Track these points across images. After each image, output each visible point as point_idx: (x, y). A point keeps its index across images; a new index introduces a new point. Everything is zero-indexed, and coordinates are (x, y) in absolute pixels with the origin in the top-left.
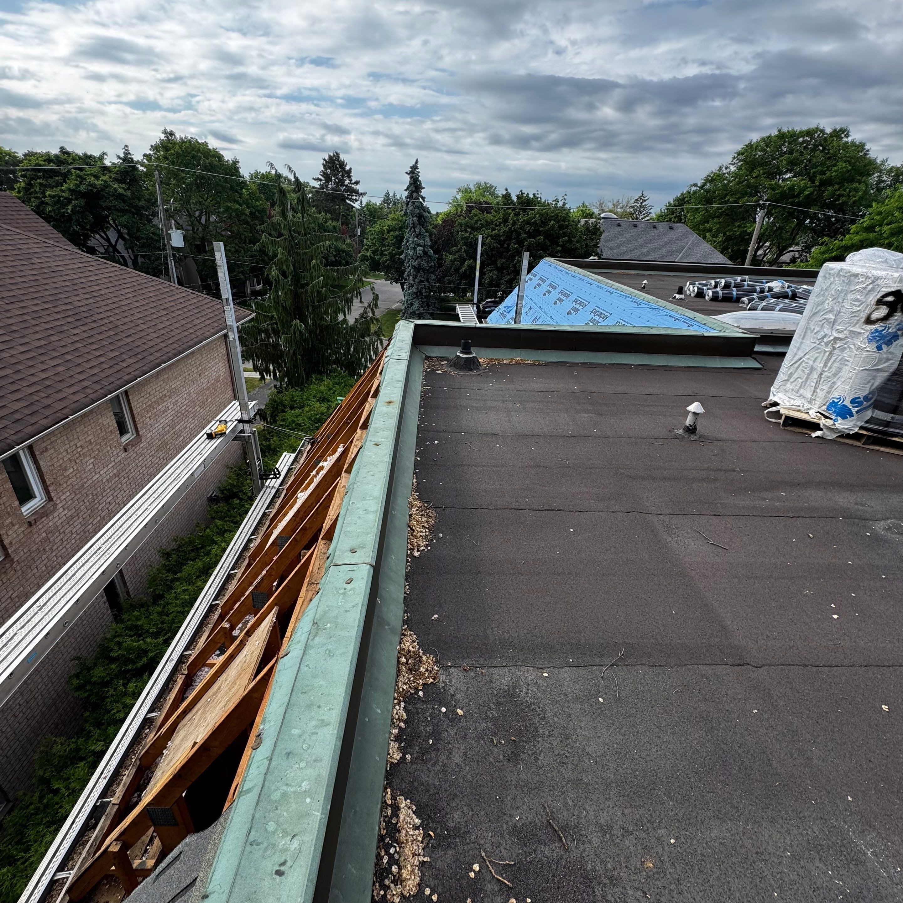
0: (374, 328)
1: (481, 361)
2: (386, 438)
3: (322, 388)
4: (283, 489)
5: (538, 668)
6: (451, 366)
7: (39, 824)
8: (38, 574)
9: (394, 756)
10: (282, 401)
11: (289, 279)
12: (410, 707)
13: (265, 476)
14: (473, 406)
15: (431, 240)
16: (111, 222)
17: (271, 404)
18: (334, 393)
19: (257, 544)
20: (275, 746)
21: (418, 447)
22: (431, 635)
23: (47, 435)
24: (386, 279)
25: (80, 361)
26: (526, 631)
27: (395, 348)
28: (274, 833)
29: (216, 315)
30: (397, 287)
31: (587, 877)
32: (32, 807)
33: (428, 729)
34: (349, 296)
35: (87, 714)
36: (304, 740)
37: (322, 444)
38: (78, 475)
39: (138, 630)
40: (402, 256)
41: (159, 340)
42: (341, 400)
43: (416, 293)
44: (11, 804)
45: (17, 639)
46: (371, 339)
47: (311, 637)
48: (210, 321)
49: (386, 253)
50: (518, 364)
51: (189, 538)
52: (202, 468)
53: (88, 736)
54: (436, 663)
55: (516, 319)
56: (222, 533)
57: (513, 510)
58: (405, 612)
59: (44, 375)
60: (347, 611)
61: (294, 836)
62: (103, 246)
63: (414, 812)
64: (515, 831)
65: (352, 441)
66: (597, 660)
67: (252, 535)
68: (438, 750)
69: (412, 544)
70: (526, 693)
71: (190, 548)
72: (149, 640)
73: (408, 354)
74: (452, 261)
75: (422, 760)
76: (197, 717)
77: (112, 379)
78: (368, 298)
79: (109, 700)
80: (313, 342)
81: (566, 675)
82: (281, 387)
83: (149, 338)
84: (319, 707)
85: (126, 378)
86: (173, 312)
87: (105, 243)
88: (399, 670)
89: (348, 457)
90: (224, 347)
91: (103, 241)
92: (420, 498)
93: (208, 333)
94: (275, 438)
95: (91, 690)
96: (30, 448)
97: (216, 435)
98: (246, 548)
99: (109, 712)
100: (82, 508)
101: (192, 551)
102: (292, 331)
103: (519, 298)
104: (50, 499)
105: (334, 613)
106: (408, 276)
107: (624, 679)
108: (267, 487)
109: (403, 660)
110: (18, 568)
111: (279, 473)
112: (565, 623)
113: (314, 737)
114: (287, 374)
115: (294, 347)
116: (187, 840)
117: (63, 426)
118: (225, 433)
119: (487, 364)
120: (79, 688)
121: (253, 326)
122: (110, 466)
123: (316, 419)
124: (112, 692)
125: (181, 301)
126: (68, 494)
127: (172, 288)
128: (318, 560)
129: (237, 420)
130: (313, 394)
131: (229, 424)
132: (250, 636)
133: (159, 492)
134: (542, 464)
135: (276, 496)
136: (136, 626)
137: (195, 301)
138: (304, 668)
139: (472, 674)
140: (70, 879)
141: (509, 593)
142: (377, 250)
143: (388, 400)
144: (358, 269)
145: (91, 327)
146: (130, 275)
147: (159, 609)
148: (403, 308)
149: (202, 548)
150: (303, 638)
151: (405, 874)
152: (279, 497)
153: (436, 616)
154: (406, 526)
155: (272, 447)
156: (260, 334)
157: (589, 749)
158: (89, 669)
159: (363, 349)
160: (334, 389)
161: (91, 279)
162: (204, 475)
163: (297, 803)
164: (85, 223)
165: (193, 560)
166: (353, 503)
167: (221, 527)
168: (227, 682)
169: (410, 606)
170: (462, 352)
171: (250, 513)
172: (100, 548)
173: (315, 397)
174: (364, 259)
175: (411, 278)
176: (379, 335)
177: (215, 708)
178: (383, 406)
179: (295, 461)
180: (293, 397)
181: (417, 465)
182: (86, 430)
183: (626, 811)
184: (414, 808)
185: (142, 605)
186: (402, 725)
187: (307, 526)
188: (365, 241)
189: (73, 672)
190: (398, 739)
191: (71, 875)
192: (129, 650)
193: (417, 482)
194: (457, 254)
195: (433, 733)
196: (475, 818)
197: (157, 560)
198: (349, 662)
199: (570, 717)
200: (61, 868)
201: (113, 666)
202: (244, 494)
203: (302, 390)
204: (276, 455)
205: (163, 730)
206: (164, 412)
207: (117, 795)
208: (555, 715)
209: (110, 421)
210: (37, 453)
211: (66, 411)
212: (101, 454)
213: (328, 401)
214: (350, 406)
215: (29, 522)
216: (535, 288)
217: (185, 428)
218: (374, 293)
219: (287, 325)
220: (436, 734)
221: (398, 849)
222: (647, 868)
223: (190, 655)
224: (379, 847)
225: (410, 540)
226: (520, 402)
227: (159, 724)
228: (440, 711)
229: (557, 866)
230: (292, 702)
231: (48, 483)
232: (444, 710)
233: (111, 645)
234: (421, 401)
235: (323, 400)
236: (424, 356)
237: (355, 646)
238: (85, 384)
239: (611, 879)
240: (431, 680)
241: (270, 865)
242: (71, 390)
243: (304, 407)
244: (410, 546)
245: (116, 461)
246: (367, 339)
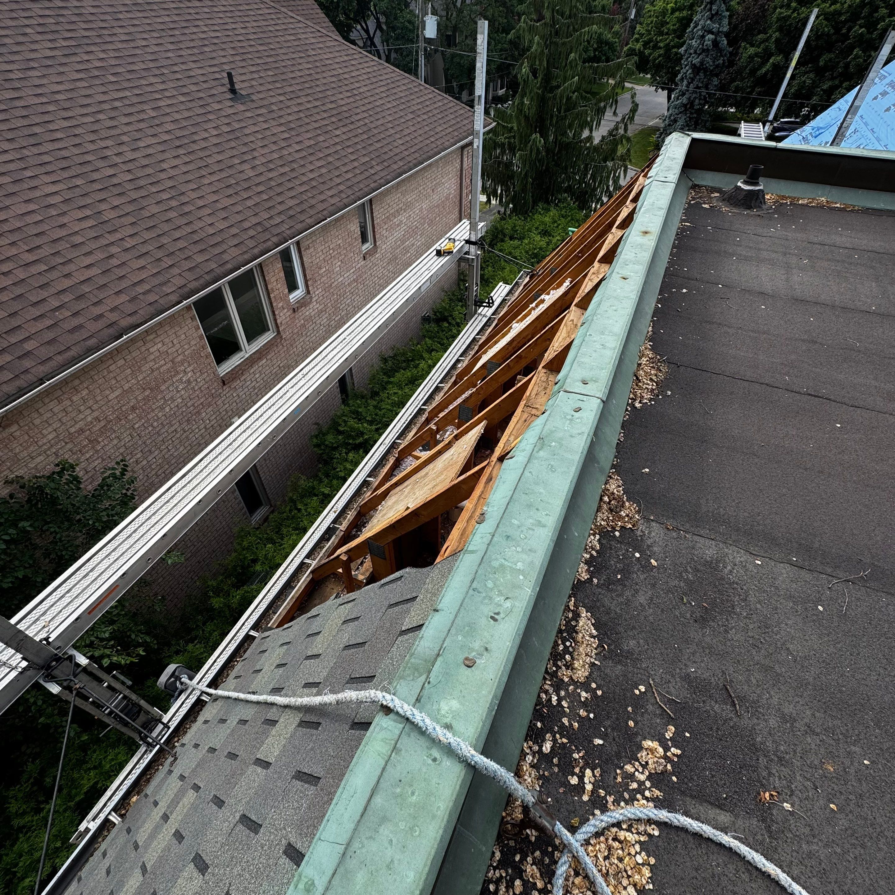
0: (621, 150)
1: (767, 197)
2: (637, 273)
3: (547, 219)
4: (495, 318)
5: (751, 553)
6: (723, 200)
7: (289, 527)
8: (296, 353)
9: (583, 575)
10: (503, 229)
11: (539, 79)
12: (604, 542)
13: (479, 303)
14: (740, 255)
15: (730, 24)
16: (372, 9)
17: (493, 231)
18: (557, 227)
19: (464, 365)
20: (497, 526)
21: (661, 292)
22: (639, 486)
23: (311, 234)
24: (651, 85)
25: (338, 164)
26: (746, 514)
27: (662, 167)
28: (492, 589)
29: (458, 122)
30: (662, 97)
31: (753, 745)
32: (285, 514)
33: (618, 566)
34: (602, 104)
35: (321, 466)
36: (522, 531)
37: (544, 279)
38: (329, 275)
39: (358, 415)
40: (682, 50)
41: (403, 148)
42: (573, 232)
43: (685, 105)
44: (272, 508)
45: (289, 395)
46: (614, 165)
47: (536, 449)
48: (451, 129)
49: (662, 45)
50: (821, 207)
51: (403, 350)
52: (428, 283)
53: (321, 481)
54: (638, 512)
55: (835, 141)
56: (430, 351)
57: (764, 386)
58: (616, 457)
59: (311, 176)
60: (572, 436)
61: (507, 598)
62: (362, 39)
63: (592, 624)
64: (687, 678)
65: (586, 275)
66: (829, 570)
67: (461, 356)
68: (625, 586)
69: (635, 394)
70: (731, 571)
71: (403, 359)
72: (365, 425)
73: (677, 176)
74: (751, 57)
75: (608, 588)
76: (407, 490)
77: (362, 186)
78: (624, 109)
79: (335, 460)
80: (548, 164)
81: (784, 571)
82: (505, 214)
83: (396, 144)
84: (537, 509)
85: (372, 185)
86: (419, 116)
87: (365, 35)
88: (600, 506)
89: (580, 292)
90: (459, 161)
91: (363, 32)
92: (653, 349)
93: (447, 143)
94: (490, 268)
95: (324, 450)
96: (298, 243)
97: (444, 253)
98: (454, 367)
99: (335, 469)
100: (329, 304)
101: (404, 361)
102: (528, 148)
103: (852, 110)
104: (308, 292)
105: (560, 435)
106: (682, 79)
107: (858, 599)
108: (480, 314)
109: (606, 499)
110: (285, 344)
111: (493, 302)
112: (798, 521)
113: (531, 532)
114: (513, 201)
115: (527, 168)
116: (407, 570)
117: (322, 227)
118: (452, 252)
119: (775, 203)
120: (318, 446)
121: (490, 139)
122: (352, 271)
123: (533, 253)
124: (337, 455)
125: (428, 103)
126: (320, 290)
127: (422, 88)
128: (536, 386)
129: (464, 240)
130: (536, 225)
131: (457, 243)
132: (457, 440)
133: (392, 299)
134: (819, 340)
135: (487, 324)
136: (358, 412)
137: (440, 104)
138: (527, 473)
139: (674, 534)
140: (313, 566)
141: (736, 472)
142: (650, 41)
143: (644, 229)
144: (623, 65)
145: (349, 129)
146: (385, 71)
147: (375, 403)
148: (662, 125)
149: (412, 360)
150: (529, 448)
151: (576, 664)
152: (489, 326)
153: (647, 470)
154: (632, 375)
155: (486, 277)
156: (495, 149)
157: (791, 647)
158: (324, 435)
159: (601, 177)
160: (559, 222)
161: (353, 74)
162: (428, 291)
163: (511, 576)
164: (350, 11)
165: (404, 370)
166: (590, 335)
167: (429, 346)
168: (435, 471)
169: (621, 453)
170: (745, 182)
171: (460, 336)
172: (345, 339)
173: (537, 228)
174: (632, 52)
175: (685, 82)
176: (624, 160)
177: (423, 487)
178: (638, 236)
179: (510, 293)
180: (515, 227)
181: (656, 312)
182: (337, 233)
183: (817, 714)
184: (593, 621)
185: (363, 397)
186: (594, 553)
187: (523, 355)
188: (638, 27)
189: (313, 434)
190: (587, 562)
191: (314, 564)
192: (352, 429)
193: (652, 331)
194: (762, 46)
195: (622, 570)
196: (649, 652)
197: (378, 364)
198: (569, 481)
199: (776, 610)
200: (308, 556)
201: (340, 437)
202: (453, 319)
203: (526, 219)
204: (488, 286)
205: (379, 492)
206: (398, 225)
207: (343, 525)
208: (759, 602)
209: (355, 228)
210: (302, 249)
211: (325, 213)
212: (346, 259)
213: (550, 236)
214: (585, 238)
215: (294, 309)
216: (875, 98)
217: (413, 245)
218: (633, 102)
219: (525, 139)
220: (626, 572)
221: (573, 645)
222: (826, 769)
223: (401, 444)
224: (557, 636)
225: (634, 389)
226: (810, 258)
227: (374, 487)
228: (634, 555)
229: (724, 724)
230: (514, 497)
231: (308, 278)
232: (637, 555)
233: (340, 421)
234: (675, 240)
235: (545, 233)
236: (690, 184)
237: (576, 469)
238: (342, 187)
239: (780, 759)
240: (630, 526)
241: (488, 610)
242: (330, 193)
243: (524, 238)
244: (632, 396)
245: (357, 267)
246: (610, 164)
